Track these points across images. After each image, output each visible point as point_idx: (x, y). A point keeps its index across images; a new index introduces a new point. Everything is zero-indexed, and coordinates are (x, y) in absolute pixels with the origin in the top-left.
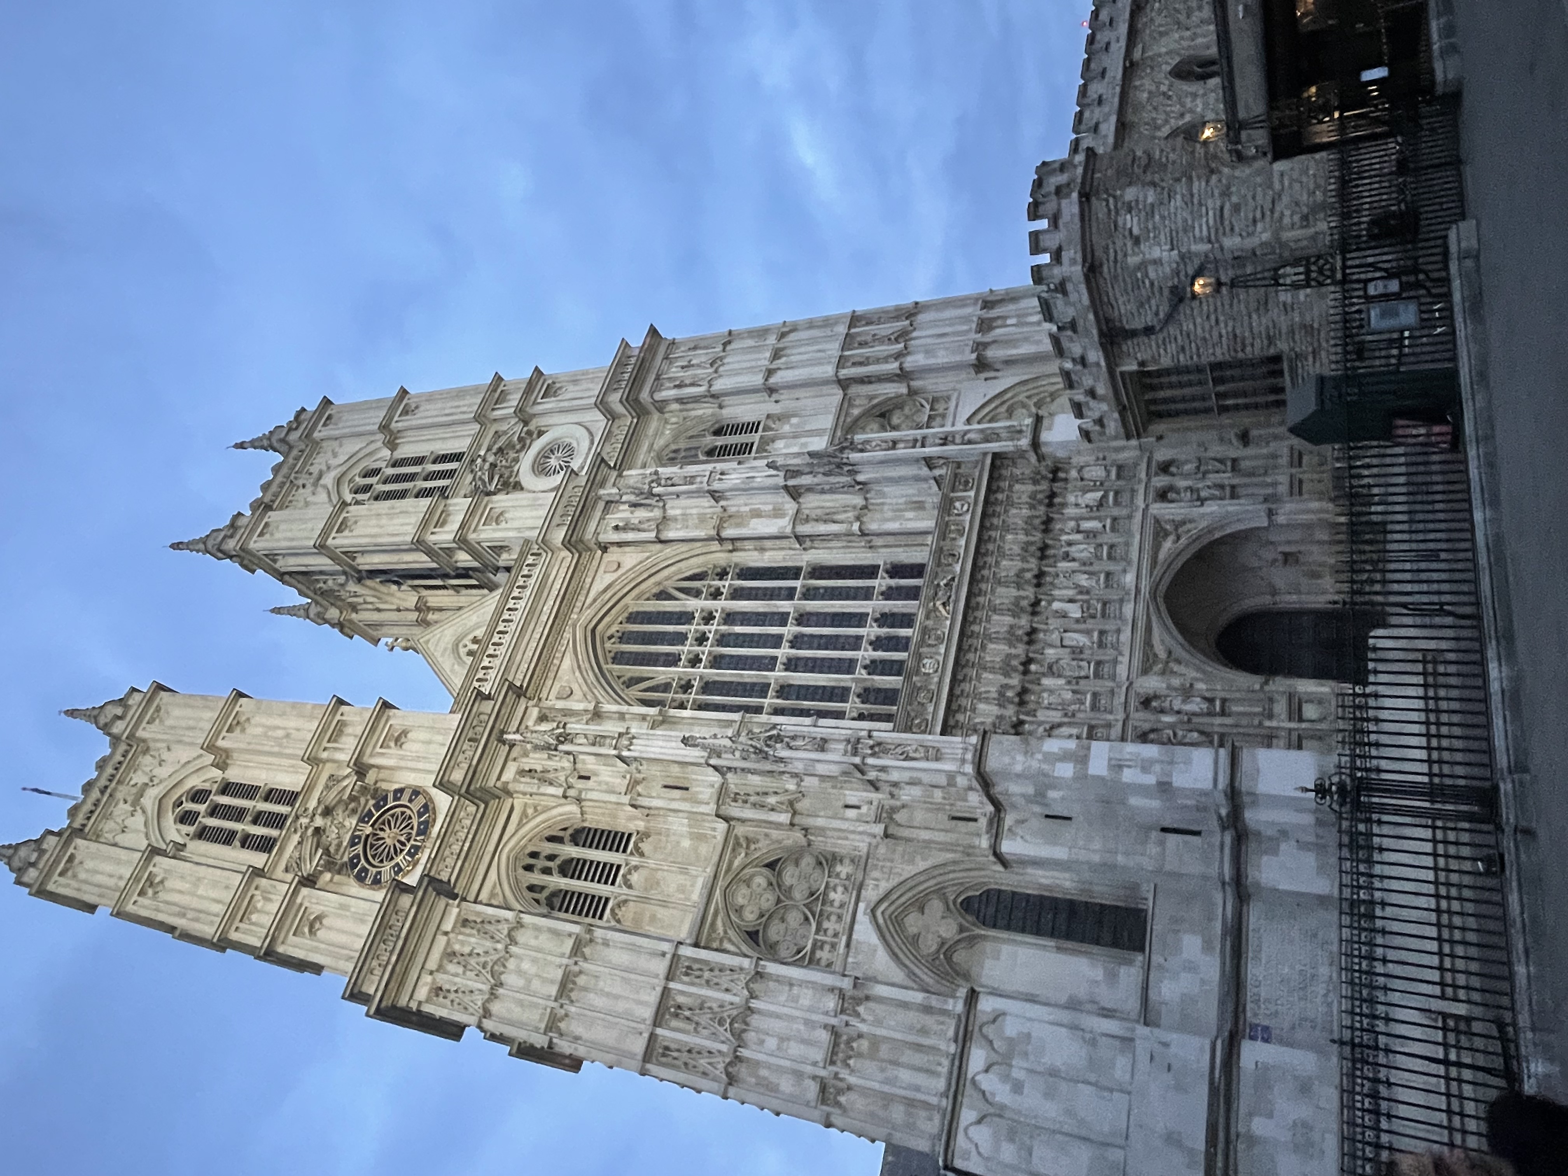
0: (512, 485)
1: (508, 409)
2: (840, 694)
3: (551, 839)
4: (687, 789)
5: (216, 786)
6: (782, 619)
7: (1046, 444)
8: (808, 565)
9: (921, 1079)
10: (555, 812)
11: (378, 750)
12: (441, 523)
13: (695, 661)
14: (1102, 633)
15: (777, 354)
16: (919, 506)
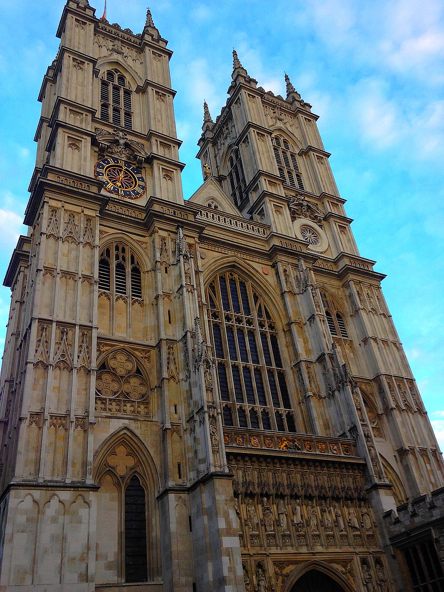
0: (294, 217)
1: (329, 208)
3: (132, 257)
4: (170, 323)
5: (128, 88)
6: (256, 361)
7: (378, 494)
8: (284, 370)
9: (49, 465)
10: (146, 258)
11: (161, 167)
12: (270, 183)
13: (228, 318)
14: (289, 536)
15: (385, 342)
16: (327, 426)
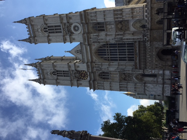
0: (72, 33)
2: (126, 57)
3: (101, 73)
5: (56, 71)
8: (118, 44)
11: (77, 68)
13: (108, 55)
14: (152, 59)
